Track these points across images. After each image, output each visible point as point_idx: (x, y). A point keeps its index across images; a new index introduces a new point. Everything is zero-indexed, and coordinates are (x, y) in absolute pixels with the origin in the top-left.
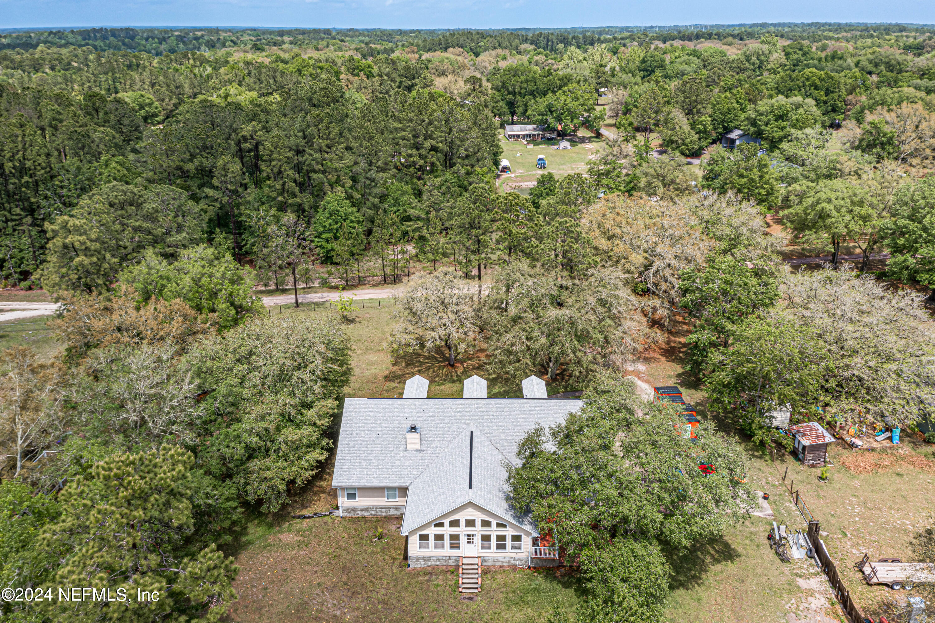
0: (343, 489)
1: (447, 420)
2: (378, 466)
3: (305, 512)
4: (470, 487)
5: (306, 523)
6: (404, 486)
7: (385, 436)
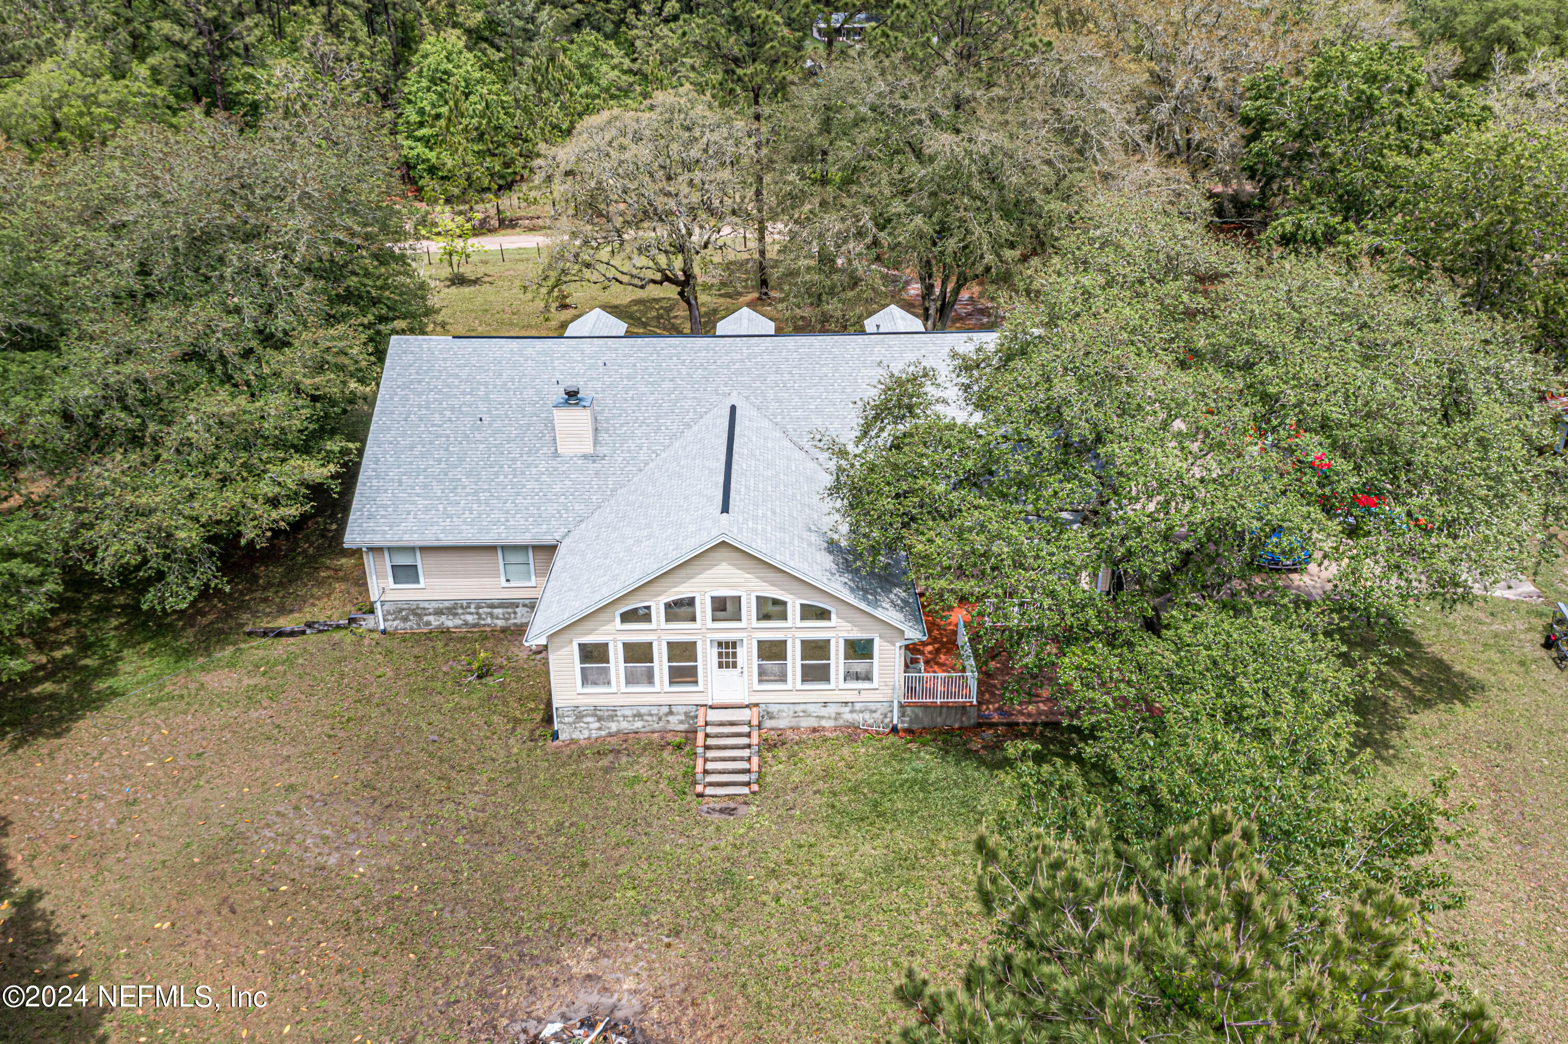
0: (377, 550)
1: (667, 385)
2: (476, 493)
3: (285, 623)
4: (725, 509)
5: (281, 647)
6: (548, 540)
7: (497, 424)
